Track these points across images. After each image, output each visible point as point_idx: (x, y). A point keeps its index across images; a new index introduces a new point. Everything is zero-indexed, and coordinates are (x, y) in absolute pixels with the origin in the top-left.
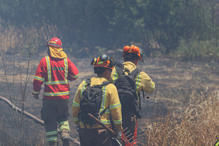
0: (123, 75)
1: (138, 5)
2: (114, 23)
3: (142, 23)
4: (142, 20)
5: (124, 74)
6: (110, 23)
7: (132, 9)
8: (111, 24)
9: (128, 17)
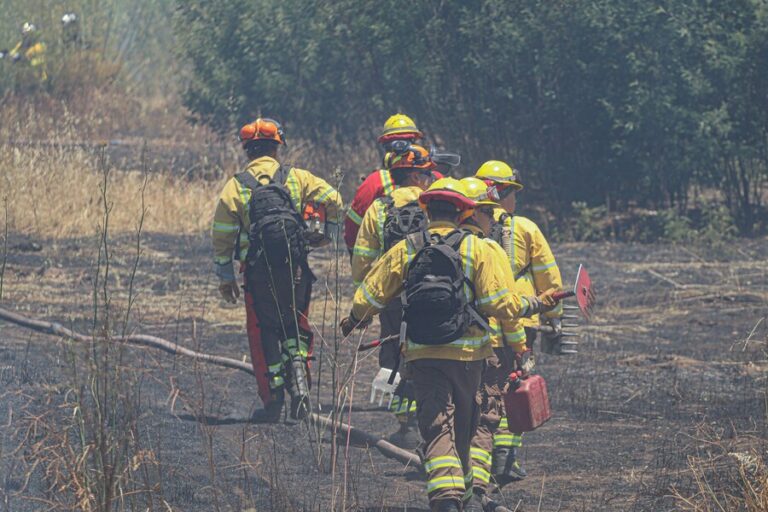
0: (260, 188)
1: (709, 62)
2: (630, 126)
3: (724, 121)
4: (723, 112)
5: (260, 185)
6: (618, 123)
7: (686, 74)
8: (622, 129)
9: (675, 103)
